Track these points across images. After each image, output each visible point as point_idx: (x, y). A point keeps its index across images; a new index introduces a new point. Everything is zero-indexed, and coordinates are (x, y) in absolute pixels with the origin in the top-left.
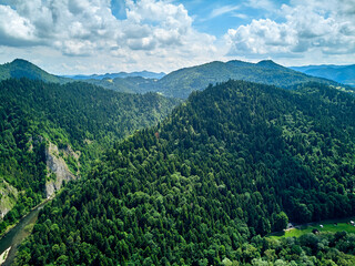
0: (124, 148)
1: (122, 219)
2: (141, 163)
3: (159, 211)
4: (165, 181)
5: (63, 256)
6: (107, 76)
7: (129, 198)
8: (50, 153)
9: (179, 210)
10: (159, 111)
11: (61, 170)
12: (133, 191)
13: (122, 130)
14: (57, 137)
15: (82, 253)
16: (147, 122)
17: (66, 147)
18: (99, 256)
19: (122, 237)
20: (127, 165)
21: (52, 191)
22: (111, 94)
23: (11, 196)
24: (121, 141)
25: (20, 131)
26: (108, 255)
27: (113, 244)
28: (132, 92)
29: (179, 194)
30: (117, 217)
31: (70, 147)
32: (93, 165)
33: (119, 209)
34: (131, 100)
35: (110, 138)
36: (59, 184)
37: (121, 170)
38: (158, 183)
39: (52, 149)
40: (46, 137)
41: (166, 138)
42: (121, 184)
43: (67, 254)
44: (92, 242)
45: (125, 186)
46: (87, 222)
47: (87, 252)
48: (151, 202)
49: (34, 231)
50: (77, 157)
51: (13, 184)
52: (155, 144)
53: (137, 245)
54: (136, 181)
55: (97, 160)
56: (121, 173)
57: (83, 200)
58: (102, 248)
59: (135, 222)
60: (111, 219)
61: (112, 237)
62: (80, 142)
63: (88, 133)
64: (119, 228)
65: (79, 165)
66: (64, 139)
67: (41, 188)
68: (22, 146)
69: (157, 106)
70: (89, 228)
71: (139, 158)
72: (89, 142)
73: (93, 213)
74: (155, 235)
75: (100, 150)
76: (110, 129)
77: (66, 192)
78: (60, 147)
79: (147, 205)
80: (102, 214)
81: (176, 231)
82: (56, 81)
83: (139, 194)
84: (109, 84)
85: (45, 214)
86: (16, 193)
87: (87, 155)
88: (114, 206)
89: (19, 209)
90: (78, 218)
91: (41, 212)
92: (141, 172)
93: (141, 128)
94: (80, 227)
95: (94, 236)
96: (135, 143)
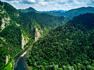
0: (54, 31)
1: (52, 48)
2: (58, 35)
3: (62, 48)
4: (64, 40)
5: (38, 55)
6: (51, 11)
7: (54, 43)
8: (36, 31)
9: (67, 48)
10: (64, 21)
11: (39, 35)
12: (55, 42)
13: (54, 26)
14: (38, 27)
15: (42, 55)
16: (60, 24)
17: (40, 29)
18: (46, 56)
19: (52, 53)
20: (54, 35)
21: (36, 39)
22: (52, 16)
23: (28, 39)
24: (53, 29)
25: (30, 25)
26: (48, 57)
27: (49, 54)
28: (57, 16)
29: (68, 44)
30: (51, 48)
31: (41, 29)
32: (46, 34)
33: (51, 46)
34: (57, 18)
35: (50, 28)
36: (38, 38)
37: (53, 36)
38: (62, 41)
39: (37, 29)
40: (36, 26)
41: (66, 29)
42: (52, 40)
43: (39, 54)
44: (45, 53)
45: (53, 40)
46: (44, 48)
47: (43, 55)
48: (60, 45)
49: (32, 48)
50: (42, 32)
51: (28, 37)
52: (62, 30)
53: (55, 55)
54: (56, 39)
55: (47, 33)
56: (53, 37)
57: (43, 42)
58: (47, 55)
59: (55, 50)
60: (49, 48)
61: (49, 52)
62: (43, 28)
63: (45, 26)
64: (51, 50)
65: (42, 34)
66: (40, 27)
67: (34, 38)
68: (30, 28)
69: (64, 20)
70: (44, 49)
71: (57, 34)
72: (45, 28)
73: (45, 46)
74: (60, 54)
75: (48, 31)
76: (51, 26)
77: (39, 40)
79: (59, 46)
80: (47, 46)
81: (66, 54)
83: (57, 43)
84: (51, 14)
85: (34, 45)
86: (29, 39)
87: (45, 32)
88: (50, 45)
89: (29, 43)
90: (42, 46)
91: (34, 44)
92: (58, 37)
93: (58, 26)
94: (42, 49)
95: (45, 51)
96: (57, 30)
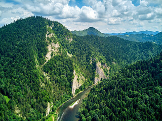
0: (131, 69)
1: (125, 102)
2: (138, 77)
3: (146, 103)
4: (151, 89)
5: (98, 109)
6: (126, 34)
7: (130, 93)
8: (98, 66)
9: (158, 106)
10: (152, 52)
11: (101, 74)
12: (133, 90)
13: (131, 60)
14: (101, 59)
15: (105, 111)
16: (144, 57)
17: (104, 64)
18: (112, 115)
19: (124, 110)
20: (131, 77)
21: (97, 81)
22: (127, 42)
23: (82, 80)
24: (129, 65)
25: (88, 56)
26: (117, 116)
27: (119, 112)
28: (139, 42)
29: (159, 98)
30: (123, 100)
31: (106, 64)
32: (115, 74)
33: (124, 97)
34: (137, 45)
35: (124, 63)
36: (100, 79)
37: (128, 78)
38: (147, 89)
39: (99, 64)
40: (97, 59)
42: (127, 85)
43: (99, 109)
44: (110, 108)
45: (129, 86)
46: (109, 98)
47: (108, 111)
48: (141, 97)
49: (89, 96)
50: (108, 69)
51: (84, 75)
52: (147, 69)
53: (131, 116)
54: (135, 85)
55: (117, 72)
56: (128, 80)
57: (109, 88)
58: (115, 112)
59: (131, 105)
60: (120, 100)
61: (119, 108)
62: (110, 63)
63: (114, 59)
64: (123, 105)
65: (109, 73)
66: (104, 61)
67: (93, 79)
68: (88, 61)
69: (151, 49)
70: (109, 101)
71: (138, 75)
72: (114, 63)
73: (112, 95)
74: (141, 115)
75: (119, 68)
76: (125, 58)
77: (102, 83)
78: (102, 64)
79: (139, 99)
80: (116, 97)
81: (154, 117)
82: (103, 36)
83: (135, 92)
84: (127, 37)
85: (93, 90)
86: (84, 79)
87: (113, 69)
88: (122, 94)
89: (84, 86)
90: (105, 95)
92: (138, 81)
93: (141, 60)
94: (106, 99)
95: (111, 105)
96: (136, 67)
